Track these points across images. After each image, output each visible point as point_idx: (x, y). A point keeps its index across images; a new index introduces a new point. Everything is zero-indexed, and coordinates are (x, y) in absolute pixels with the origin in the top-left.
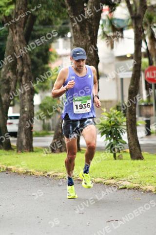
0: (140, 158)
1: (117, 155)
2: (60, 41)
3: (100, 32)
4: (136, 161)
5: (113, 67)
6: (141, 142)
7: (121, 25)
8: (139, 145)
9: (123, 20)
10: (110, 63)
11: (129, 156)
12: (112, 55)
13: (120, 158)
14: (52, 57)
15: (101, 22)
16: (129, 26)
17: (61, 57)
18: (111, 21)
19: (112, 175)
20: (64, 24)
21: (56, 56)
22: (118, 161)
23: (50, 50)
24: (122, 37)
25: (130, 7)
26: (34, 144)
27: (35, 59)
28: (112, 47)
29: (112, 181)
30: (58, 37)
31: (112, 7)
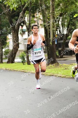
0: (30, 64)
1: (24, 64)
3: (19, 32)
4: (29, 65)
5: (23, 41)
6: (30, 60)
7: (25, 31)
8: (29, 61)
9: (25, 30)
11: (27, 64)
12: (23, 38)
13: (25, 64)
14: (7, 39)
15: (19, 30)
16: (26, 31)
17: (10, 39)
18: (22, 30)
19: (23, 69)
20: (10, 31)
21: (8, 39)
22: (24, 65)
23: (7, 37)
24: (25, 34)
25: (26, 26)
26: (3, 61)
27: (3, 40)
28: (22, 36)
29: (23, 71)
30: (9, 34)
31: (22, 26)
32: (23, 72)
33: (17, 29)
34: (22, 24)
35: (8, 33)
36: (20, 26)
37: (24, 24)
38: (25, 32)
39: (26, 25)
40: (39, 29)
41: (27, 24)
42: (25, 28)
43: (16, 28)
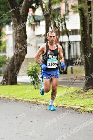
1: (36, 86)
2: (7, 26)
7: (39, 19)
9: (40, 16)
10: (33, 39)
12: (34, 34)
13: (38, 88)
14: (3, 35)
15: (28, 17)
16: (43, 20)
17: (7, 35)
18: (34, 17)
19: (33, 97)
20: (9, 18)
22: (37, 90)
23: (2, 32)
24: (39, 25)
25: (43, 10)
28: (34, 30)
29: (34, 101)
30: (6, 25)
31: (34, 9)
32: (35, 103)
33: (23, 16)
34: (34, 5)
35: (4, 22)
36: (30, 10)
37: (37, 4)
38: (39, 21)
39: (42, 7)
40: (68, 15)
41: (44, 5)
42: (39, 12)
43: (21, 12)
